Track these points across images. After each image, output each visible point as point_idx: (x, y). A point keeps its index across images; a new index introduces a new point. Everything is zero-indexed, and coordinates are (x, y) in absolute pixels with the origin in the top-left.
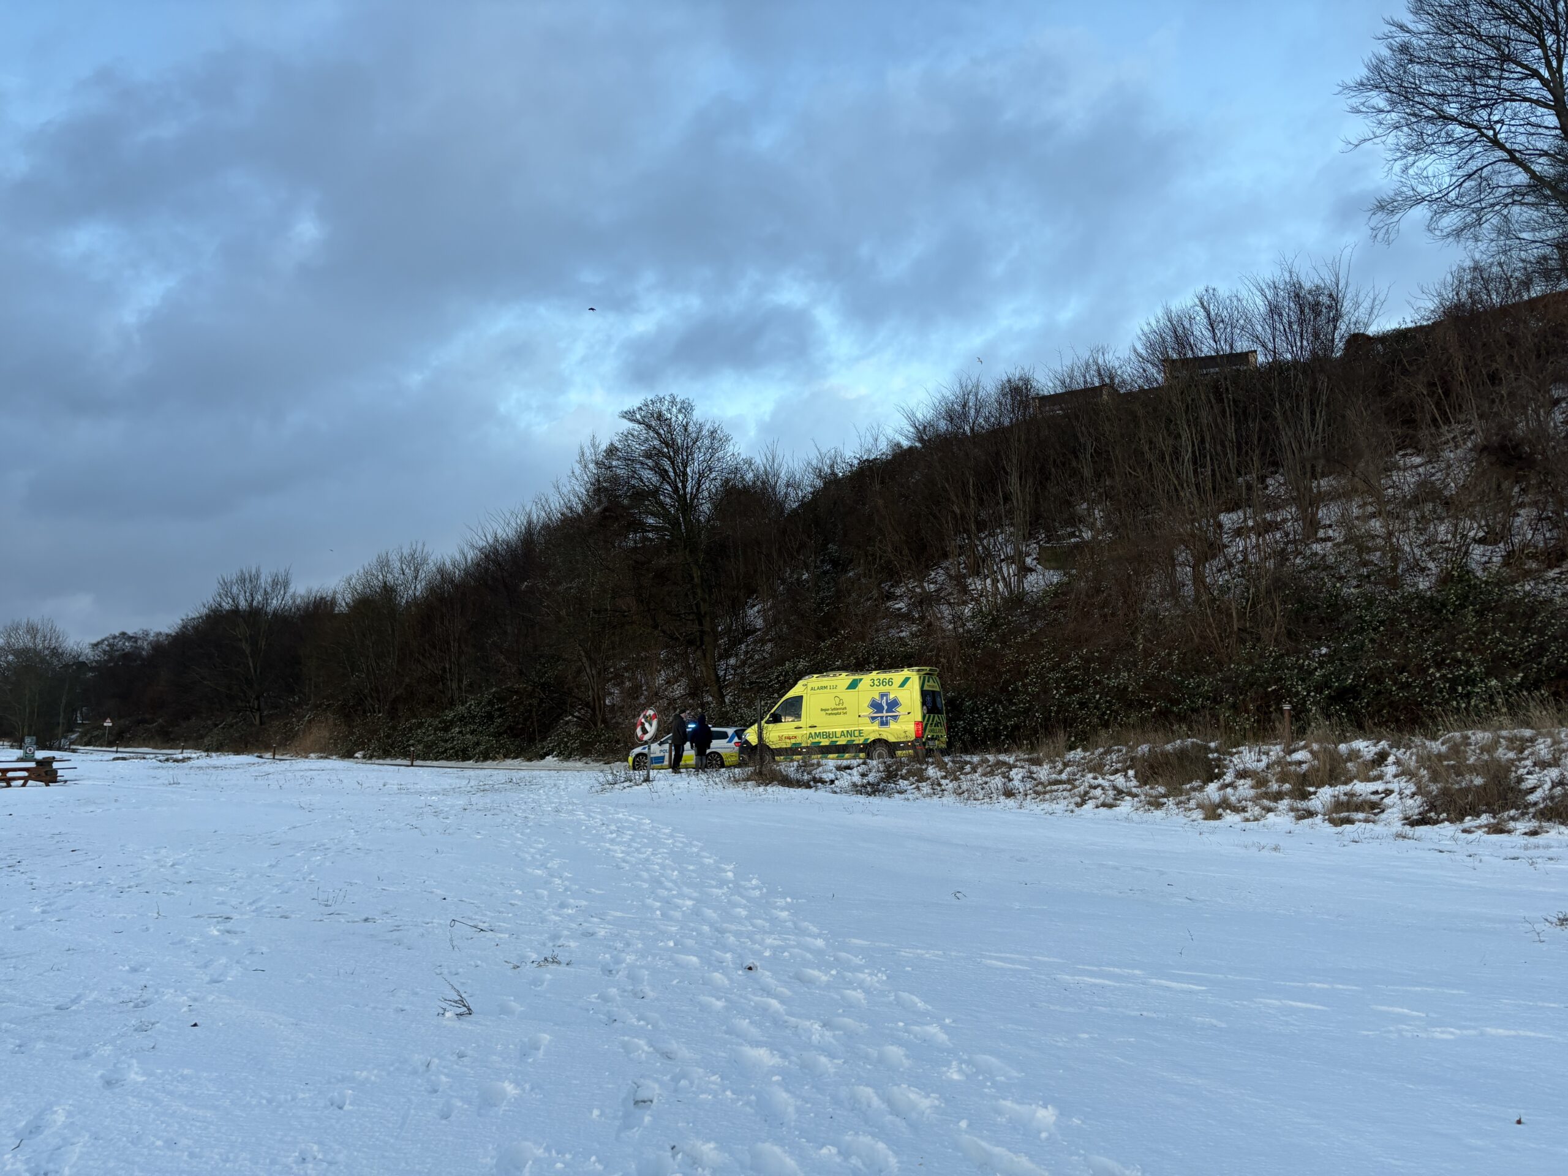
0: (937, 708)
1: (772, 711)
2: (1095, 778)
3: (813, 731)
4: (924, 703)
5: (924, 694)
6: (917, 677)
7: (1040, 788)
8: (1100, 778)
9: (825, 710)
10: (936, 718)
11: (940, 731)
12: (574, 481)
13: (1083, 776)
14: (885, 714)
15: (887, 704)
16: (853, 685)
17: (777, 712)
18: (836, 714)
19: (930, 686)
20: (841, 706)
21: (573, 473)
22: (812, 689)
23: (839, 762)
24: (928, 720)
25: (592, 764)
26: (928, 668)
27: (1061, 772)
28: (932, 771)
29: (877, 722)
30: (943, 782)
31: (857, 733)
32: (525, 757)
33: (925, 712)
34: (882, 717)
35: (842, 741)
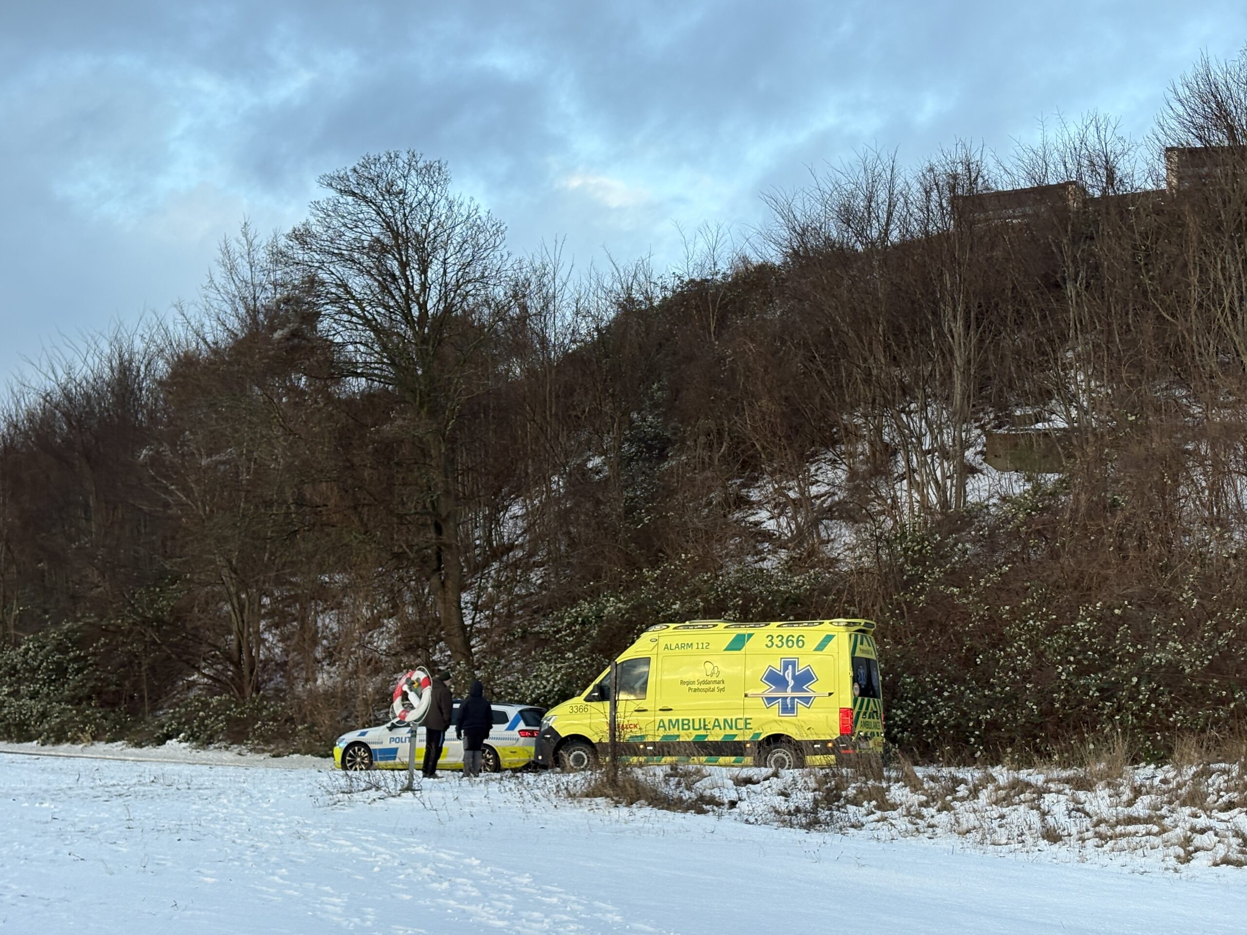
0: (873, 688)
1: (597, 681)
2: (1195, 816)
3: (666, 716)
4: (855, 680)
5: (856, 662)
6: (847, 634)
7: (1103, 828)
8: (1204, 816)
9: (688, 683)
10: (872, 704)
11: (876, 727)
12: (213, 294)
13: (1172, 811)
14: (789, 693)
15: (794, 677)
16: (738, 644)
17: (606, 683)
18: (706, 690)
19: (863, 651)
20: (714, 678)
21: (212, 281)
22: (666, 647)
23: (736, 771)
24: (861, 707)
25: (250, 756)
26: (863, 621)
27: (1130, 803)
28: (898, 793)
29: (776, 707)
30: (924, 811)
31: (741, 724)
32: (130, 741)
33: (857, 693)
34: (785, 698)
35: (717, 736)
